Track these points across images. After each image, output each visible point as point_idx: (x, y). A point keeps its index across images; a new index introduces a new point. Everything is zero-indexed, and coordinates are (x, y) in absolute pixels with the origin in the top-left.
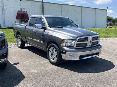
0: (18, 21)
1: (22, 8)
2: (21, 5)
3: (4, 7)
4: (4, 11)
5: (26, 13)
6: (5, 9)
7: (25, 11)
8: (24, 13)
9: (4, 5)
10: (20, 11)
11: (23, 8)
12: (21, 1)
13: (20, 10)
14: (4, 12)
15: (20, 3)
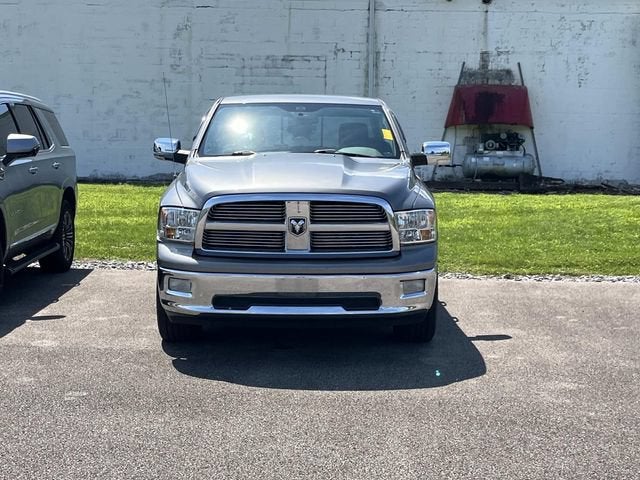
0: (460, 141)
1: (492, 49)
2: (485, 33)
3: (378, 53)
4: (377, 77)
5: (517, 82)
6: (381, 64)
7: (509, 72)
8: (505, 83)
9: (381, 39)
10: (472, 74)
11: (499, 53)
12: (491, 7)
13: (474, 64)
14: (377, 85)
15: (479, 17)
